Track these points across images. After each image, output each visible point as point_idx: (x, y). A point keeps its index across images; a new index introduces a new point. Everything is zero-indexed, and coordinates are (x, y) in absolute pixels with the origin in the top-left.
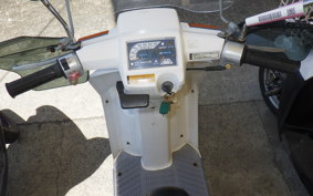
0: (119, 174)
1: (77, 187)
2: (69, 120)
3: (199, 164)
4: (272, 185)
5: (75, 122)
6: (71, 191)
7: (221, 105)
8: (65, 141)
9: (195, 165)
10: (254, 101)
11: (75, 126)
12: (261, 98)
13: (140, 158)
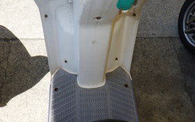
0: (56, 90)
1: (19, 96)
2: (16, 39)
3: (130, 85)
4: (182, 106)
5: (22, 41)
6: (14, 99)
7: (145, 39)
8: (11, 56)
9: (126, 86)
10: (171, 38)
11: (21, 44)
12: (177, 36)
13: (76, 76)
